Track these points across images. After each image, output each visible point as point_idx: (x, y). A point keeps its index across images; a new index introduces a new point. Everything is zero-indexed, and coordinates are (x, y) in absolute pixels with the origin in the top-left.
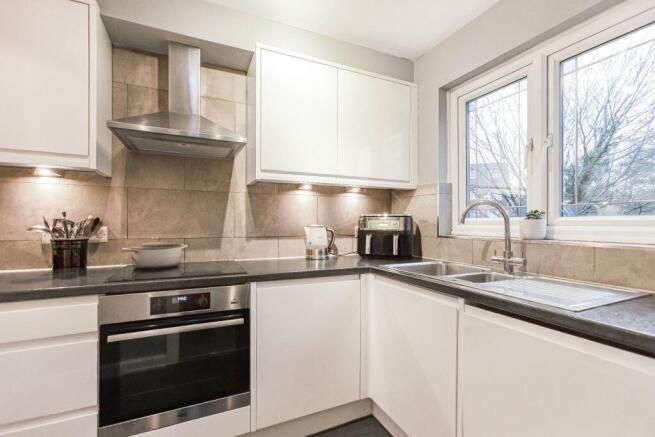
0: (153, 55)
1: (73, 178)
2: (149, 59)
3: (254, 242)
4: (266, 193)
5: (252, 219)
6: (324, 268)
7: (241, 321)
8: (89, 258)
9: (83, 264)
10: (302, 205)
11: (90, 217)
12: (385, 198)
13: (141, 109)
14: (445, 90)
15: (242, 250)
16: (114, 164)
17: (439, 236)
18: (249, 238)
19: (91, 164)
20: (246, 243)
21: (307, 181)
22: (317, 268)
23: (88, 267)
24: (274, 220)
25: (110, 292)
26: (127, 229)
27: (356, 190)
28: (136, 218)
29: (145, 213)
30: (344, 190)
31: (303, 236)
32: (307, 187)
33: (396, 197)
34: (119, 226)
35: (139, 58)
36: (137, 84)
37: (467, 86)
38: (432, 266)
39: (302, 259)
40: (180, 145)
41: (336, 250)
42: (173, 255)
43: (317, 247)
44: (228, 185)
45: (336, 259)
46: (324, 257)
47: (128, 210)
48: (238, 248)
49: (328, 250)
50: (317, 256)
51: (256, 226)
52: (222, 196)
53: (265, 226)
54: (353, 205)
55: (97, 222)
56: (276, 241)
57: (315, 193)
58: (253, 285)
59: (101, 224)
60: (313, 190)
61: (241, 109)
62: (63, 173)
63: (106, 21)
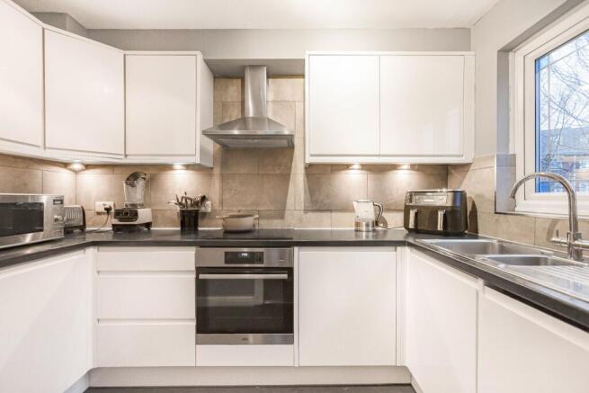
0: (237, 78)
1: (193, 169)
2: (235, 81)
3: (310, 215)
4: (320, 174)
5: (308, 196)
6: (371, 239)
7: (285, 276)
8: (200, 222)
9: (196, 225)
10: (353, 182)
11: (200, 195)
12: (441, 173)
13: (231, 117)
14: (506, 51)
15: (300, 220)
16: (215, 159)
17: (496, 213)
18: (306, 211)
19: (197, 160)
20: (304, 215)
21: (356, 161)
22: (364, 239)
23: (200, 229)
24: (328, 196)
25: (202, 246)
26: (222, 203)
27: (405, 167)
28: (227, 196)
29: (233, 192)
30: (394, 167)
31: (352, 210)
32: (356, 166)
33: (453, 171)
34: (217, 201)
35: (229, 81)
36: (229, 100)
37: (535, 41)
38: (485, 244)
39: (351, 231)
40: (250, 141)
41: (385, 224)
42: (247, 223)
43: (364, 220)
44: (290, 168)
45: (385, 232)
46: (371, 228)
47: (222, 190)
48: (297, 219)
49: (376, 223)
50: (364, 228)
51: (312, 202)
52: (286, 177)
53: (320, 200)
54: (404, 181)
55: (204, 198)
56: (329, 214)
57: (364, 172)
58: (296, 249)
59: (207, 200)
60: (362, 169)
61: (299, 106)
62: (188, 167)
63: (208, 63)
